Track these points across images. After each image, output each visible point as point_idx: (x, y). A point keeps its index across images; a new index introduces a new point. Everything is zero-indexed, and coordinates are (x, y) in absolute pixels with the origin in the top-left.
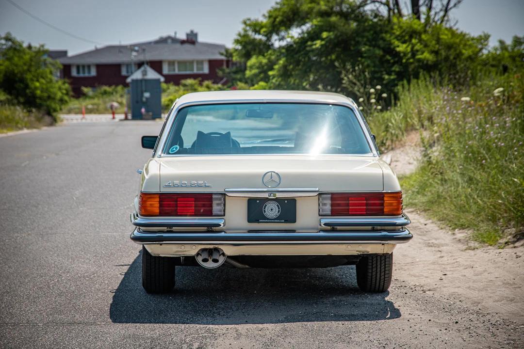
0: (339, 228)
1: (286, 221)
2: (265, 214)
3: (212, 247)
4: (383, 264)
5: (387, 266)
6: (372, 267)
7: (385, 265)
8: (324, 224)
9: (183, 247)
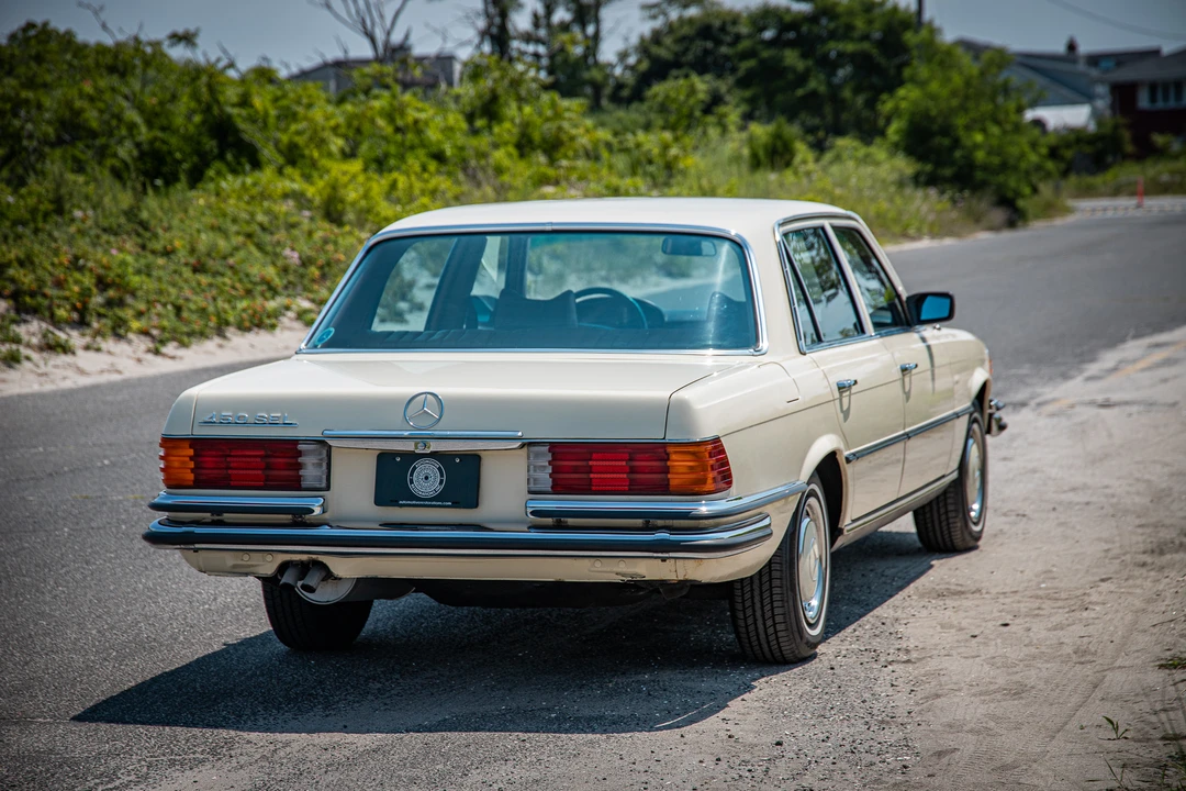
0: (571, 521)
1: (456, 505)
2: (411, 487)
3: (304, 557)
4: (767, 601)
5: (775, 604)
6: (744, 606)
7: (772, 602)
8: (532, 513)
9: (246, 557)
